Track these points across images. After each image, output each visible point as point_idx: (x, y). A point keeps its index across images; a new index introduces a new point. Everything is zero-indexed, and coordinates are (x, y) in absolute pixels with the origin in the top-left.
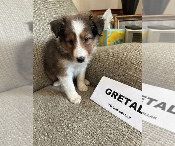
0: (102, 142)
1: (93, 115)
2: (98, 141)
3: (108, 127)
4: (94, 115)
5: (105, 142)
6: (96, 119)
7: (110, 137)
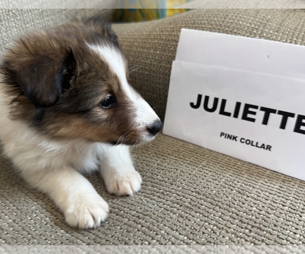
0: (186, 204)
1: (156, 165)
2: (175, 203)
3: (195, 178)
4: (158, 165)
5: (192, 202)
6: (163, 170)
7: (200, 192)
